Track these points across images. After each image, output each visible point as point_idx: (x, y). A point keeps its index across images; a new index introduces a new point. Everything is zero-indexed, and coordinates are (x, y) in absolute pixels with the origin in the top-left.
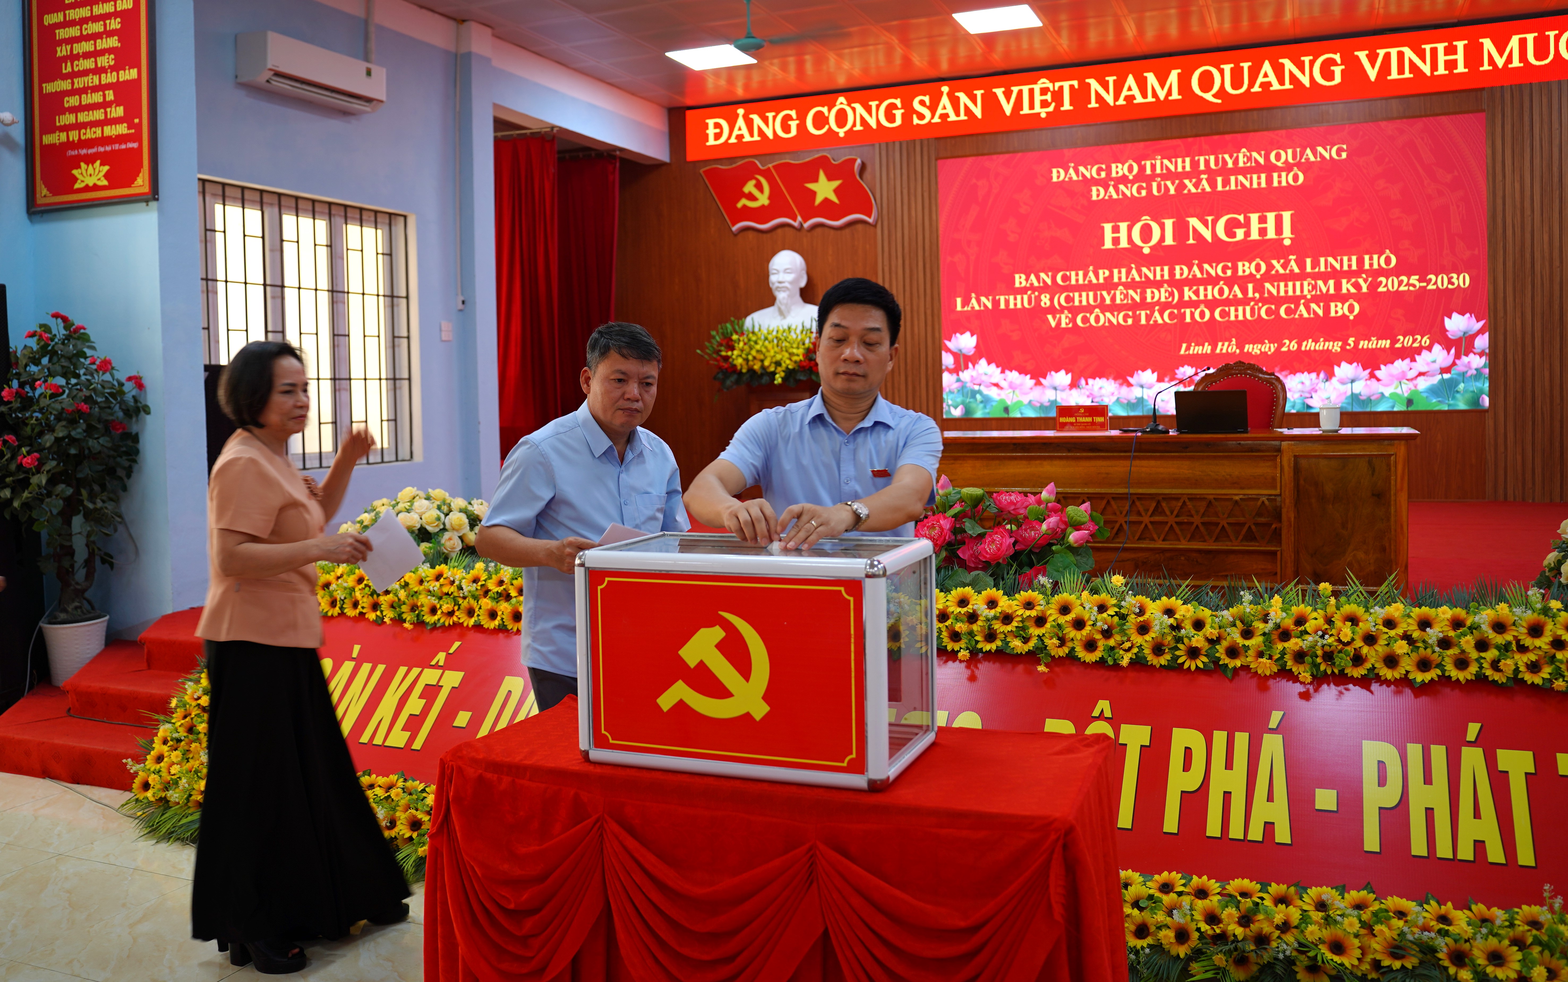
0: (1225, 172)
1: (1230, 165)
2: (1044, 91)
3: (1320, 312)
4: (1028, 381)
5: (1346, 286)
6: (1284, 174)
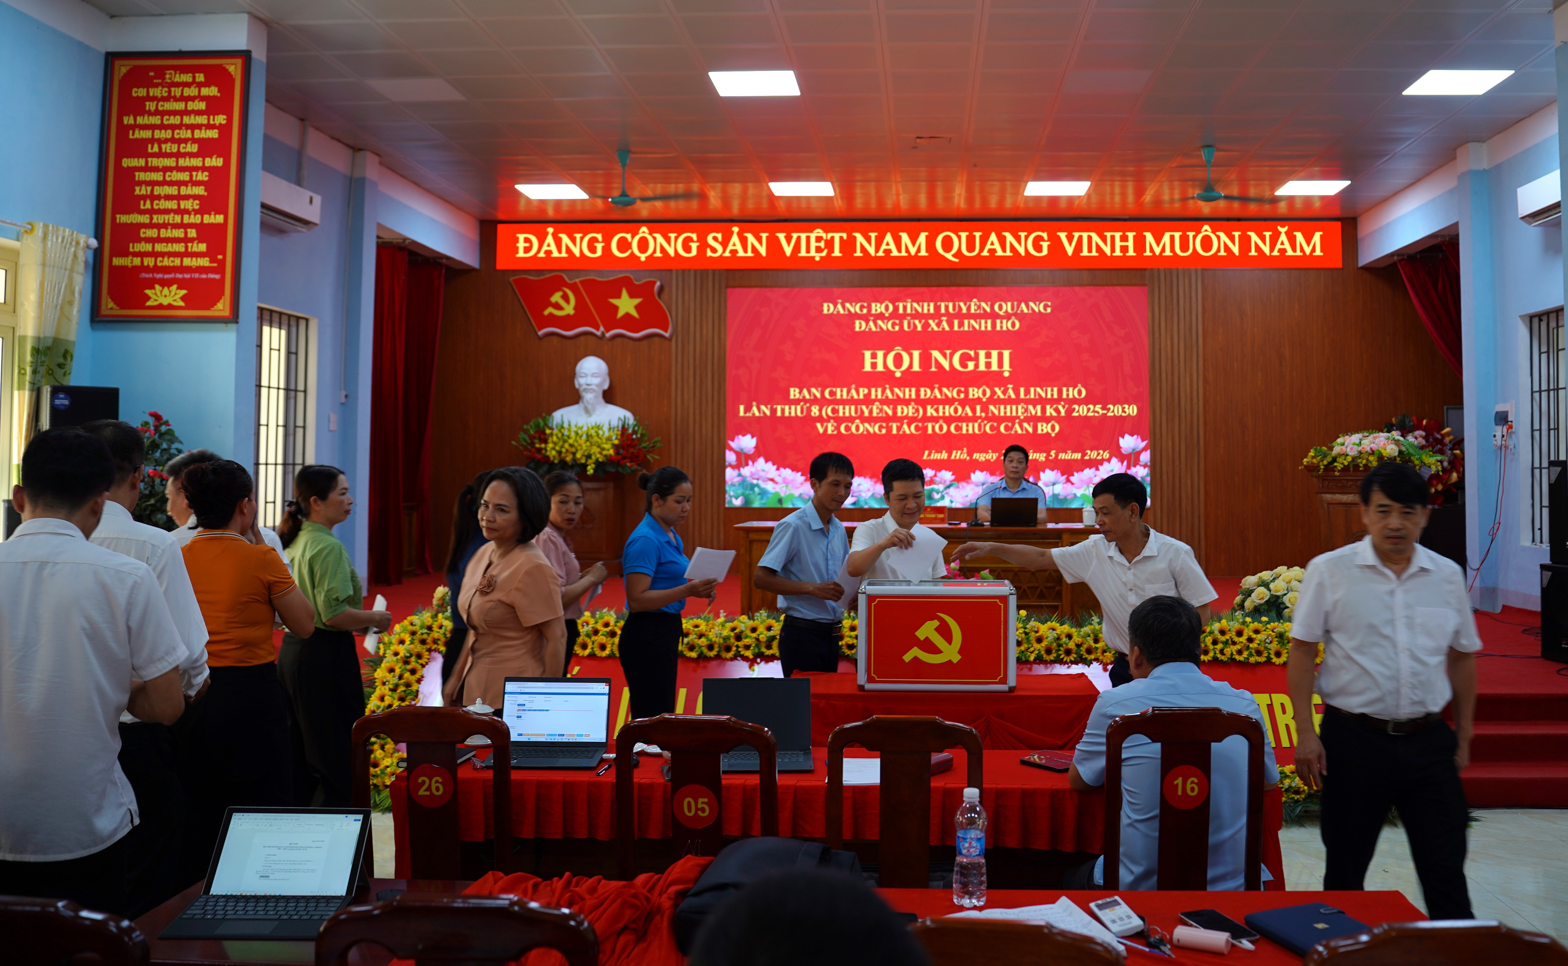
0: (961, 316)
1: (964, 311)
2: (818, 239)
3: (1030, 430)
4: (799, 477)
5: (1050, 411)
6: (1004, 321)
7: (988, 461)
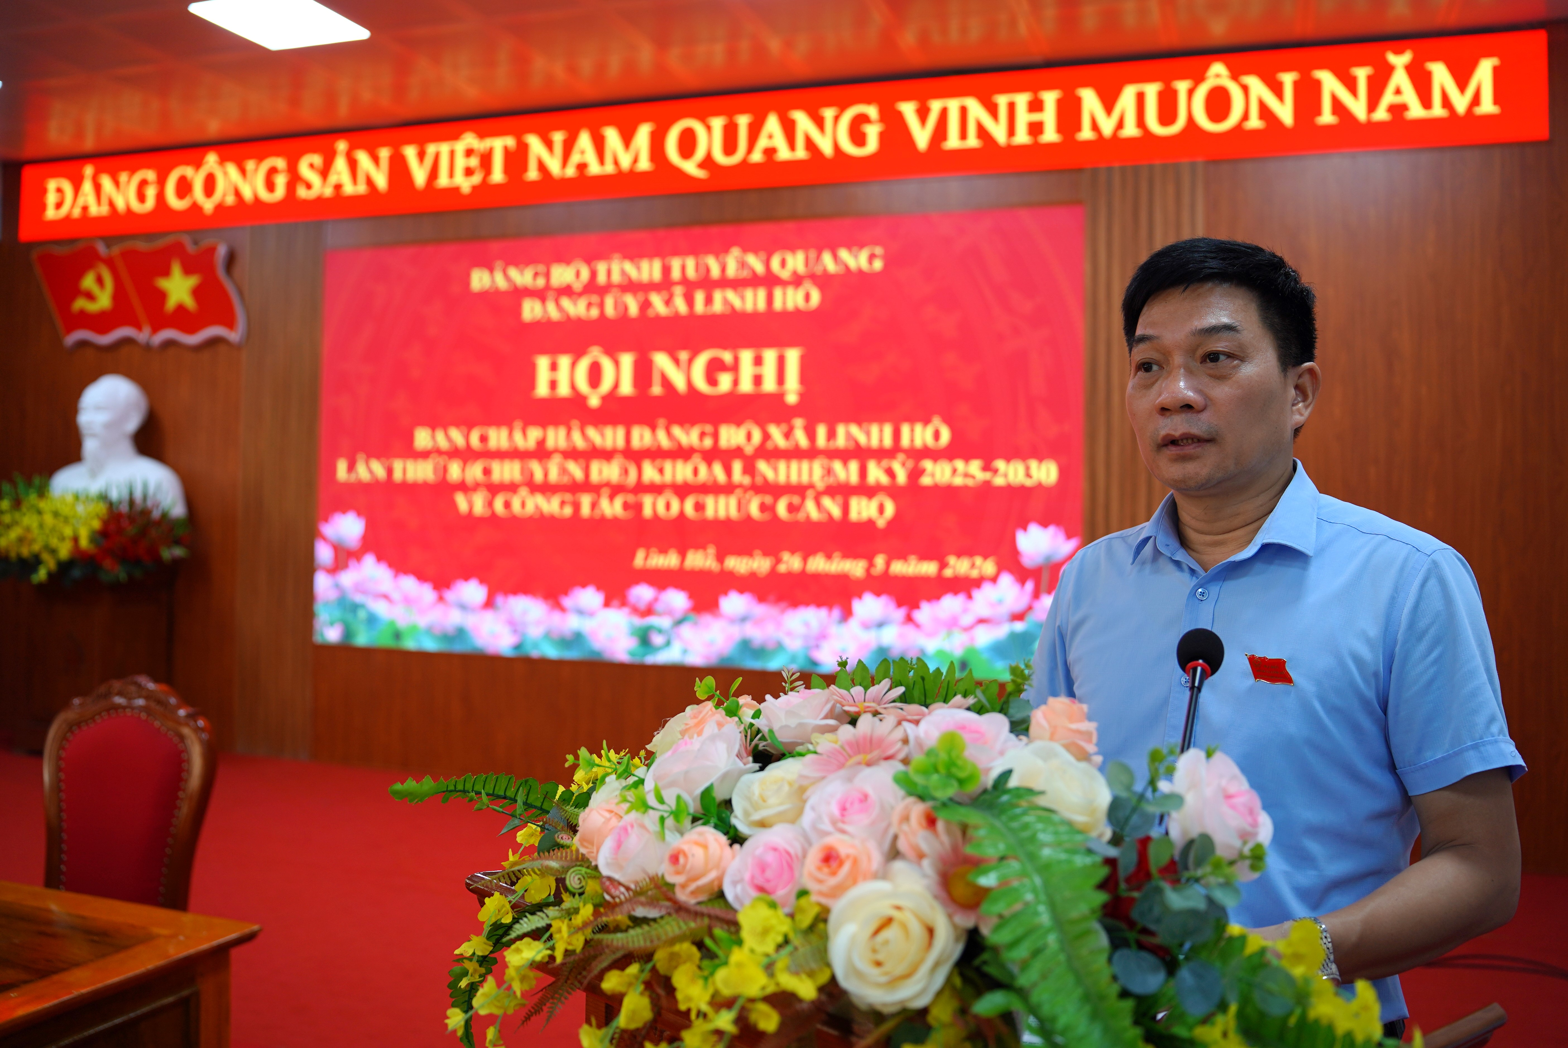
0: (708, 284)
1: (716, 273)
2: (469, 153)
3: (836, 512)
4: (427, 593)
5: (876, 474)
6: (790, 291)
7: (753, 575)
